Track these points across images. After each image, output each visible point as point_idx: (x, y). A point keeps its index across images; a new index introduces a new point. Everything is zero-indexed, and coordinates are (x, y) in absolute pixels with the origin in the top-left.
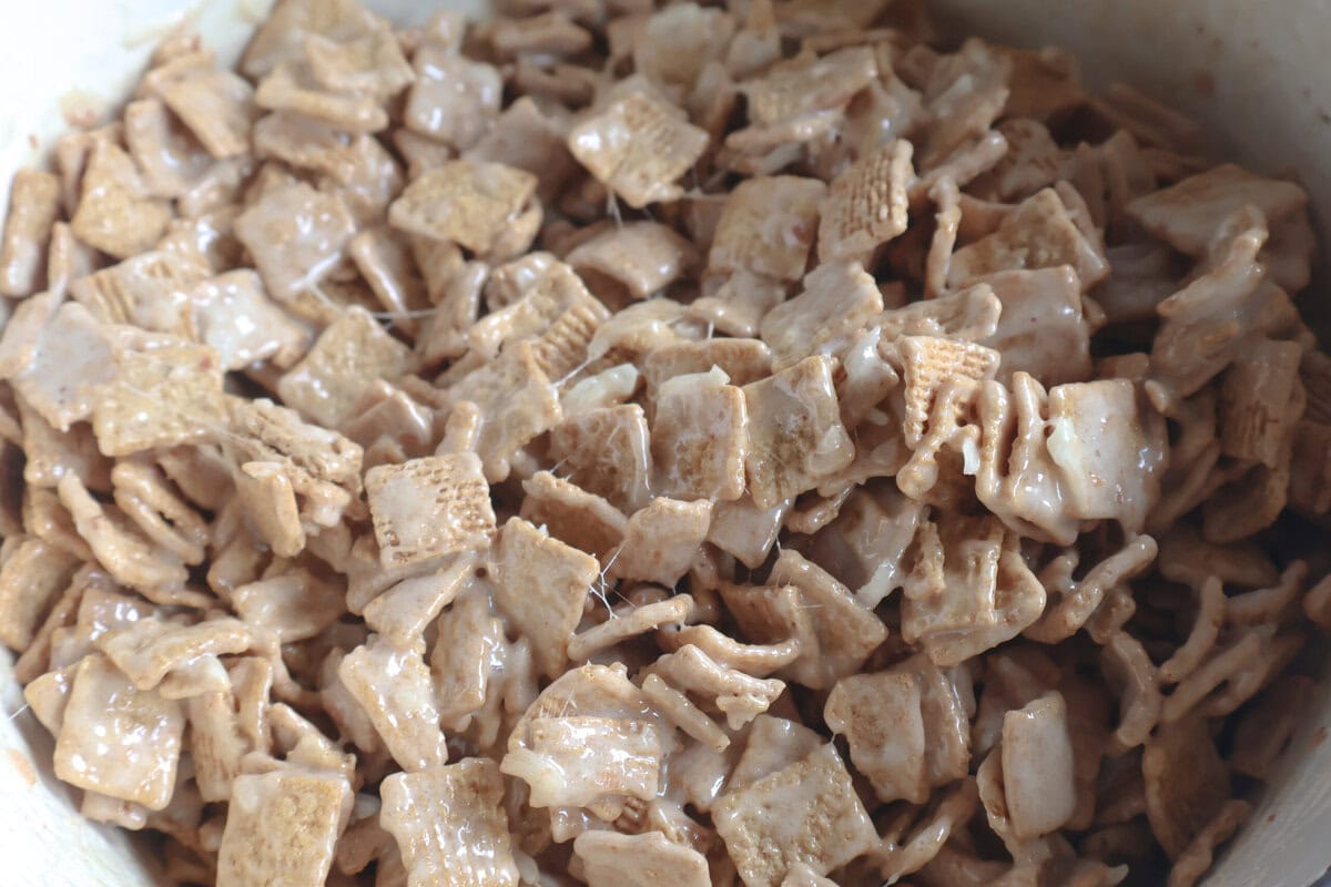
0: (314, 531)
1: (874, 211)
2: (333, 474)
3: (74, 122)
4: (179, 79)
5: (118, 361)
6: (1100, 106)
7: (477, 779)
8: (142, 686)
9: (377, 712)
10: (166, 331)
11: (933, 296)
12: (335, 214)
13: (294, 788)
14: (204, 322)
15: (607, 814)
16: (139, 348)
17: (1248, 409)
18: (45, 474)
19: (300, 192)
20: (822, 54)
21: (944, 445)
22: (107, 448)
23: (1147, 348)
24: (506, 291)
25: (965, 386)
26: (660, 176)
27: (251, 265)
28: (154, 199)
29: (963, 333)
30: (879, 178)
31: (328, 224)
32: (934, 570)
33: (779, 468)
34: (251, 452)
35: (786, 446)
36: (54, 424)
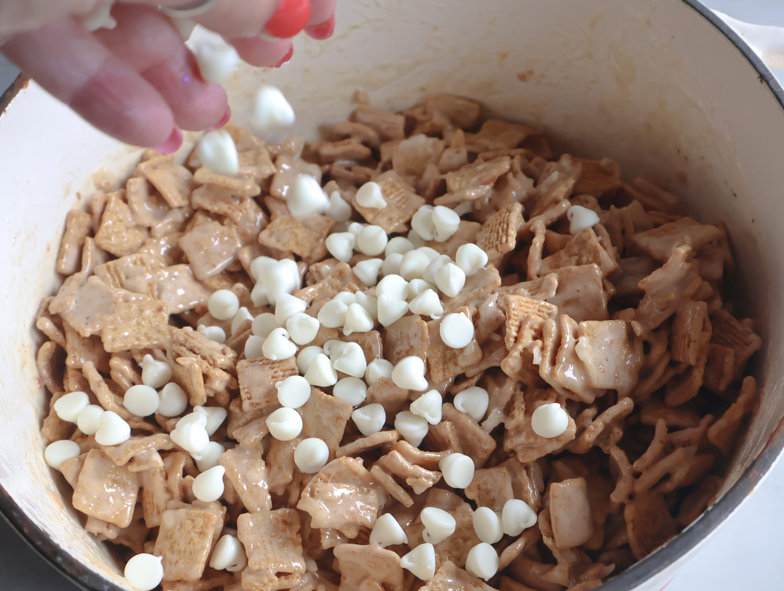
0: (212, 395)
1: (499, 239)
2: (221, 364)
3: (99, 187)
4: (155, 168)
5: (116, 303)
6: (629, 188)
7: (286, 518)
8: (119, 464)
9: (237, 482)
10: (141, 293)
11: (531, 279)
12: (231, 238)
13: (192, 515)
14: (160, 290)
15: (350, 534)
16: (126, 301)
17: (683, 336)
18: (75, 362)
19: (214, 226)
20: (486, 160)
21: (525, 349)
22: (108, 348)
23: (635, 306)
24: (315, 275)
25: (537, 321)
26: (399, 219)
27: (187, 262)
28: (138, 227)
29: (538, 296)
30: (503, 222)
31: (227, 241)
32: (519, 415)
33: (445, 362)
34: (180, 353)
35: (449, 351)
36: (82, 335)
